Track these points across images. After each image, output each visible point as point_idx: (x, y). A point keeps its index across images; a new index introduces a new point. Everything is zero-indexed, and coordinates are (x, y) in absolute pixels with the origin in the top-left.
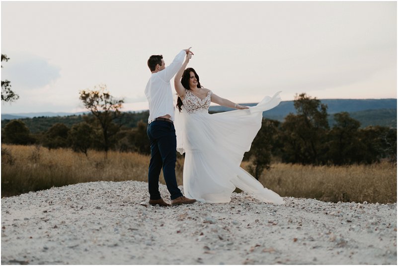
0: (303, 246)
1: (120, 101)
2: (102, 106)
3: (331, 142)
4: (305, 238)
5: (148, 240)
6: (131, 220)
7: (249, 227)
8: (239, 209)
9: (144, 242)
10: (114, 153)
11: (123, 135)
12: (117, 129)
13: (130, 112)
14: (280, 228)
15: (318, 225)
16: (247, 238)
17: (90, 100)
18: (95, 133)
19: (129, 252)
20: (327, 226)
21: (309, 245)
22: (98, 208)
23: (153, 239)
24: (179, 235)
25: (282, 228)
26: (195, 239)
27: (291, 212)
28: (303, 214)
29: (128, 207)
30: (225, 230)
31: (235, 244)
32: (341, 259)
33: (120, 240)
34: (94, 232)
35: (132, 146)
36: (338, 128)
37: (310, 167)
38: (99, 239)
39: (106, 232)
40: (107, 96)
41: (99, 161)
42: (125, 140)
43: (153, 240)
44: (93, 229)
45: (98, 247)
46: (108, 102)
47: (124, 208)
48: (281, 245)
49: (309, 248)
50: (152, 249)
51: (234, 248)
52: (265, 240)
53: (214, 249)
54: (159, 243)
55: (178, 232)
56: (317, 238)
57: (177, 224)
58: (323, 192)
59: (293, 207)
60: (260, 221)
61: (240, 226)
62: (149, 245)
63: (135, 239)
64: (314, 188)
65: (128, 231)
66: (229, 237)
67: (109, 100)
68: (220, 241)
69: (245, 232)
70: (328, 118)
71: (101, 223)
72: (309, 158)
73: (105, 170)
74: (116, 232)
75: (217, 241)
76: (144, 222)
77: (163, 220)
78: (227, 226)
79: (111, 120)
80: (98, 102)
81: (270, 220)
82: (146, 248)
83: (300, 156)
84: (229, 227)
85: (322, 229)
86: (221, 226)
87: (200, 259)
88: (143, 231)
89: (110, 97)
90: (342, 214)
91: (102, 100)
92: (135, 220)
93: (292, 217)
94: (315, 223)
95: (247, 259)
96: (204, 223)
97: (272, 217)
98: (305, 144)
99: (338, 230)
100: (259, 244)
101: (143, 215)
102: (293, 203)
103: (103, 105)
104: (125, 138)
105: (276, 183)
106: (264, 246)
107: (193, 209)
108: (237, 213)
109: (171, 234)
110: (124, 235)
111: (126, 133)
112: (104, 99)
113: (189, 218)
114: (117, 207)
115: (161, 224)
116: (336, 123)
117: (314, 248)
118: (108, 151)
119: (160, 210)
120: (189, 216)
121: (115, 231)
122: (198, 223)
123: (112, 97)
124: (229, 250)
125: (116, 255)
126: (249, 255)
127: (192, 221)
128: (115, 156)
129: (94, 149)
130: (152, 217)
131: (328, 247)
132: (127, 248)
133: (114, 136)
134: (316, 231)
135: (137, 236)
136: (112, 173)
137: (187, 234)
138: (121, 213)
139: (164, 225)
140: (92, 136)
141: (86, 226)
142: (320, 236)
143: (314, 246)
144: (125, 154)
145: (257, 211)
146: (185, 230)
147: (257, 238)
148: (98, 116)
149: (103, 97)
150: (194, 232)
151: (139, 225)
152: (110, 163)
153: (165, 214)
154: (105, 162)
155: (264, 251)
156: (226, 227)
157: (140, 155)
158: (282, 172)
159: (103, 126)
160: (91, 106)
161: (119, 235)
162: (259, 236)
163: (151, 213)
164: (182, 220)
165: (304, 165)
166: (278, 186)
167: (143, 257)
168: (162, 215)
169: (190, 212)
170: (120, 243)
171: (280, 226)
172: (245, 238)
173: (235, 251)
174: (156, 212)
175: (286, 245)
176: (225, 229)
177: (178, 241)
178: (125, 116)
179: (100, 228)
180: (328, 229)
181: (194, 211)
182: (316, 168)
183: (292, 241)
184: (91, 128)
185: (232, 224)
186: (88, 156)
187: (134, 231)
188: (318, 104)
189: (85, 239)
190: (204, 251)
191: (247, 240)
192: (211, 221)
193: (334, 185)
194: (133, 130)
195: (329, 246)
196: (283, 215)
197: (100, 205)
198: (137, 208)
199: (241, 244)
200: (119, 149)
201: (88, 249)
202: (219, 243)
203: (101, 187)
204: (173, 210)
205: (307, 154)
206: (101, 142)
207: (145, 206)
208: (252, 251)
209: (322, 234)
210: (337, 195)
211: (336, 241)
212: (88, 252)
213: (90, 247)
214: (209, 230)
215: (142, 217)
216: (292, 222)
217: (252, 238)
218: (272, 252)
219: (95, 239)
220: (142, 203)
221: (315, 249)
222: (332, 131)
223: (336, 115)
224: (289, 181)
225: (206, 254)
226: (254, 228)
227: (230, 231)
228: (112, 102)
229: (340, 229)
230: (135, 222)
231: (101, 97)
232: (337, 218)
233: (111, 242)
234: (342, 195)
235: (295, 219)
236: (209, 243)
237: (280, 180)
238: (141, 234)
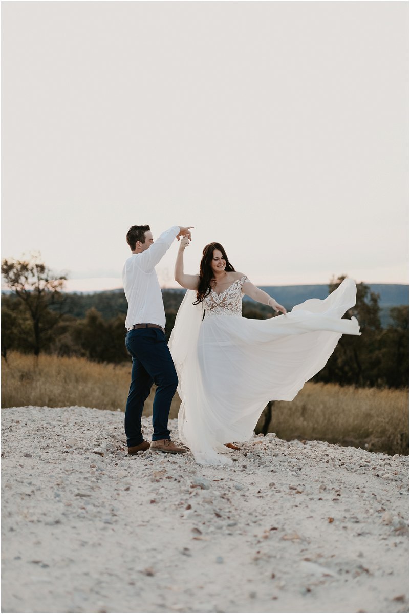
0: (342, 531)
1: (61, 278)
2: (33, 285)
3: (384, 350)
4: (345, 517)
5: (107, 514)
6: (80, 478)
7: (260, 495)
8: (244, 464)
9: (100, 517)
10: (48, 358)
11: (64, 330)
12: (56, 321)
13: (75, 294)
14: (307, 498)
15: (366, 495)
16: (257, 514)
17: (15, 274)
18: (20, 325)
19: (78, 534)
20: (378, 497)
21: (352, 529)
22: (27, 456)
23: (115, 512)
24: (152, 506)
25: (311, 499)
26: (178, 515)
27: (324, 471)
28: (341, 474)
29: (74, 456)
30: (223, 500)
31: (239, 525)
32: (401, 555)
33: (64, 514)
34: (23, 499)
35: (76, 348)
36: (396, 331)
37: (351, 389)
38: (31, 511)
39: (41, 499)
40: (42, 268)
41: (26, 370)
42: (67, 338)
43: (115, 515)
44: (21, 494)
45: (30, 524)
46: (42, 279)
47: (68, 457)
48: (309, 529)
49: (352, 535)
50: (113, 530)
51: (239, 532)
52: (285, 519)
53: (207, 533)
54: (123, 520)
55: (152, 502)
56: (364, 518)
57: (151, 488)
58: (370, 430)
59: (327, 462)
60: (277, 485)
61: (247, 494)
62: (107, 523)
63: (87, 512)
64: (356, 422)
65: (75, 498)
66: (230, 512)
67: (43, 276)
68: (216, 519)
69: (255, 503)
70: (381, 314)
71: (33, 483)
72: (350, 374)
73: (34, 385)
74: (57, 498)
75: (212, 519)
76: (100, 484)
77: (129, 480)
78: (227, 492)
79: (46, 306)
80: (26, 278)
81: (292, 484)
82: (104, 529)
83: (337, 371)
84: (230, 494)
85: (371, 502)
86: (217, 493)
87: (186, 549)
88: (98, 498)
89: (46, 271)
90: (401, 477)
91: (34, 275)
92: (86, 478)
93: (325, 480)
94: (359, 492)
95: (258, 552)
96: (192, 487)
97: (295, 479)
98: (345, 353)
99: (395, 505)
100: (276, 526)
101: (97, 470)
102: (327, 455)
103: (35, 283)
104: (67, 334)
105: (298, 414)
106: (283, 530)
107: (174, 463)
108: (242, 471)
109: (141, 504)
110: (69, 505)
111: (68, 326)
112: (36, 274)
113: (169, 478)
114: (57, 455)
115: (126, 487)
116: (391, 321)
117: (359, 535)
118: (40, 354)
119: (123, 462)
120: (169, 475)
121: (55, 498)
122: (183, 488)
123: (49, 271)
124: (230, 534)
125: (57, 539)
126: (261, 545)
127: (173, 484)
128: (50, 362)
129: (17, 350)
130: (112, 474)
131: (380, 535)
132: (74, 528)
133: (49, 332)
134: (362, 505)
135: (89, 507)
136: (45, 389)
137: (167, 505)
138: (64, 465)
139: (131, 487)
140: (15, 331)
141: (11, 488)
142: (369, 514)
143: (359, 532)
144: (66, 361)
145: (272, 468)
146: (162, 498)
147: (274, 515)
148: (26, 300)
149: (35, 270)
150: (177, 503)
151: (92, 488)
152: (42, 374)
153: (132, 468)
154: (35, 372)
155: (283, 539)
156: (225, 494)
157: (88, 362)
158: (309, 396)
159: (34, 316)
160: (16, 284)
161: (62, 505)
162: (276, 513)
163: (109, 468)
164: (157, 481)
165: (342, 385)
166: (301, 419)
167: (100, 545)
168: (126, 470)
169: (169, 467)
170: (63, 519)
171: (307, 495)
172: (254, 513)
173: (239, 537)
174: (116, 465)
175: (316, 527)
176: (223, 498)
177: (153, 517)
178: (68, 300)
179: (33, 492)
180: (379, 502)
181: (176, 466)
182: (360, 391)
183: (327, 522)
184: (15, 319)
185: (233, 490)
186: (9, 362)
187: (84, 498)
188: (366, 293)
189: (9, 509)
190: (192, 535)
191: (258, 518)
192: (203, 484)
193: (387, 420)
194: (79, 321)
195: (381, 532)
196: (312, 476)
197: (30, 451)
198: (88, 458)
199: (248, 525)
200: (57, 353)
201: (15, 527)
202: (216, 522)
203: (30, 417)
204: (143, 463)
205: (346, 368)
206: (30, 339)
207: (101, 454)
208: (266, 537)
209: (371, 511)
210: (392, 437)
211: (392, 525)
212: (14, 533)
213: (17, 524)
214: (199, 499)
215: (97, 473)
216: (325, 489)
217: (264, 515)
218: (295, 540)
219: (25, 511)
220: (96, 449)
221: (360, 537)
222: (385, 334)
223: (393, 310)
224: (318, 410)
225: (196, 542)
226: (268, 498)
227: (231, 502)
228: (49, 279)
229: (398, 503)
230: (85, 482)
231: (32, 270)
232: (394, 483)
233: (50, 516)
234: (399, 436)
235: (331, 484)
236: (200, 522)
237: (304, 409)
238: (96, 504)
